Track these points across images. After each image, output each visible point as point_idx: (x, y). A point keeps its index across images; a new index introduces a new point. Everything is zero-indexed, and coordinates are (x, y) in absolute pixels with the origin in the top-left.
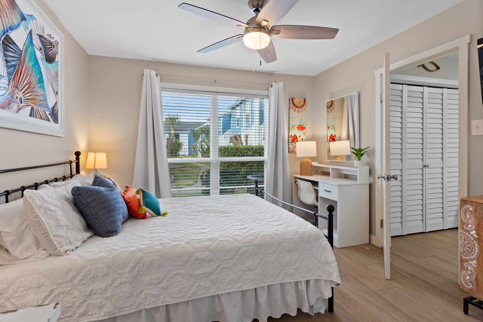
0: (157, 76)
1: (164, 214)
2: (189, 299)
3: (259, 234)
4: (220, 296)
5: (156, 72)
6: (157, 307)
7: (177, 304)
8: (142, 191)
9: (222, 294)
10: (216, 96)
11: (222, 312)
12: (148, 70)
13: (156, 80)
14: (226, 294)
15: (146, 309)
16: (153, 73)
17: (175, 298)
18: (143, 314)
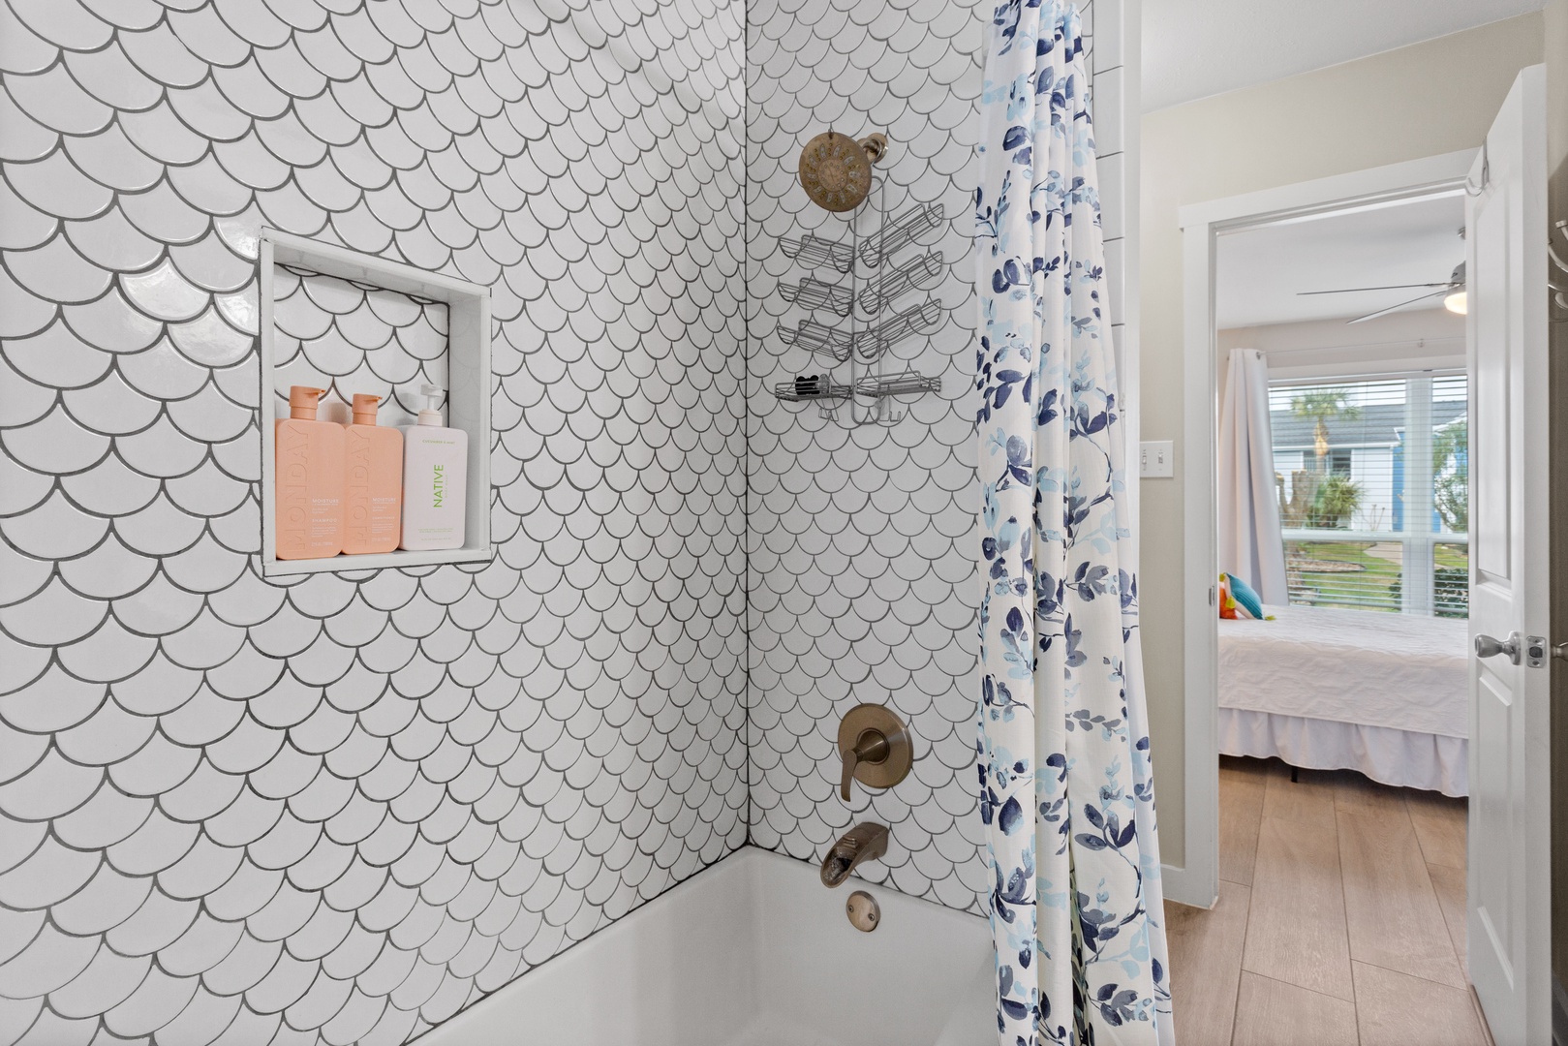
0: (1259, 357)
1: (1269, 619)
2: (1304, 716)
3: (1450, 656)
4: (1360, 728)
5: (1256, 351)
6: (1254, 712)
7: (1286, 717)
8: (1230, 576)
9: (1363, 726)
10: (1423, 379)
11: (1364, 756)
12: (1239, 351)
13: (1258, 368)
14: (1371, 727)
15: (1240, 710)
16: (1251, 353)
17: (1282, 708)
18: (1235, 714)
